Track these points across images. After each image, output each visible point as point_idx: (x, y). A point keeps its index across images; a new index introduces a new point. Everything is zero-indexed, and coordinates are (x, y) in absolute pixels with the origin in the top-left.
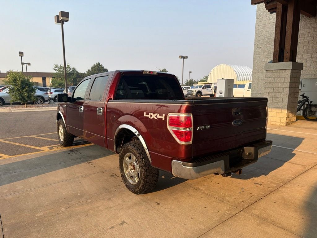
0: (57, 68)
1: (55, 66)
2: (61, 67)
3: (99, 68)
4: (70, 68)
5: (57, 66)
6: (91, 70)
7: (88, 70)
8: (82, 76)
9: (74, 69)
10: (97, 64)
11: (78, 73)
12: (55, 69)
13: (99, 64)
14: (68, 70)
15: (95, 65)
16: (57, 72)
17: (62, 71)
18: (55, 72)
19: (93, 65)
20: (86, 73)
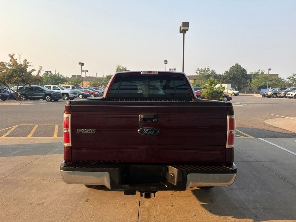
0: (199, 71)
1: (197, 69)
2: (202, 70)
3: (237, 68)
4: (209, 70)
5: (199, 70)
6: (229, 71)
7: (226, 72)
8: (220, 77)
9: (213, 72)
10: (235, 65)
11: (216, 74)
12: (196, 72)
13: (237, 65)
14: (208, 72)
15: (233, 67)
16: (198, 75)
17: (202, 74)
18: (196, 74)
19: (231, 67)
20: (224, 74)
